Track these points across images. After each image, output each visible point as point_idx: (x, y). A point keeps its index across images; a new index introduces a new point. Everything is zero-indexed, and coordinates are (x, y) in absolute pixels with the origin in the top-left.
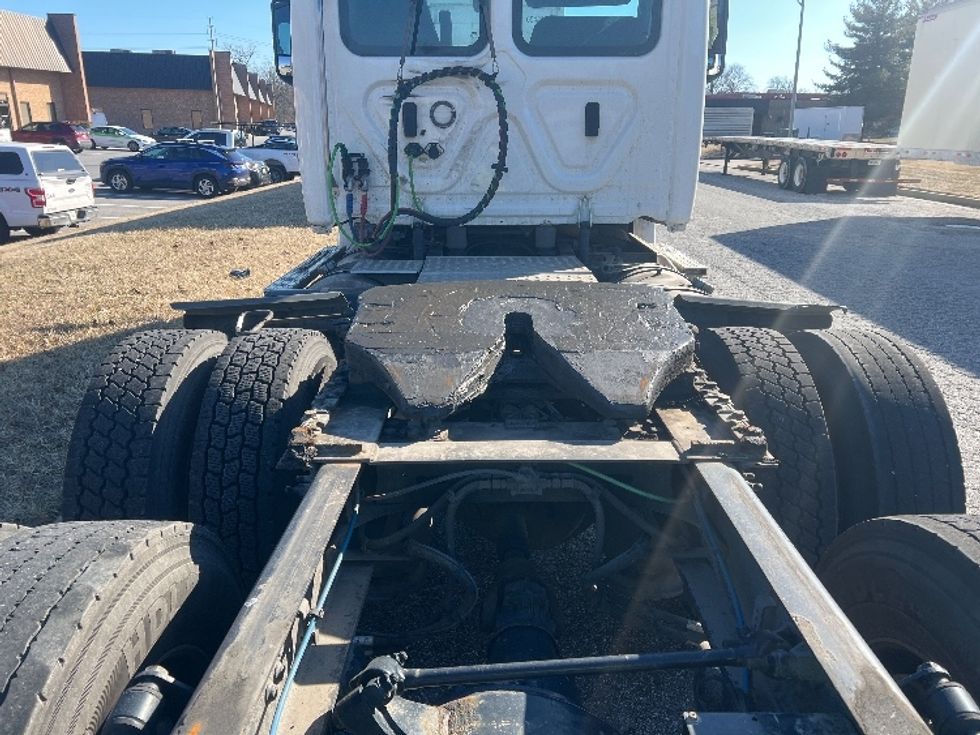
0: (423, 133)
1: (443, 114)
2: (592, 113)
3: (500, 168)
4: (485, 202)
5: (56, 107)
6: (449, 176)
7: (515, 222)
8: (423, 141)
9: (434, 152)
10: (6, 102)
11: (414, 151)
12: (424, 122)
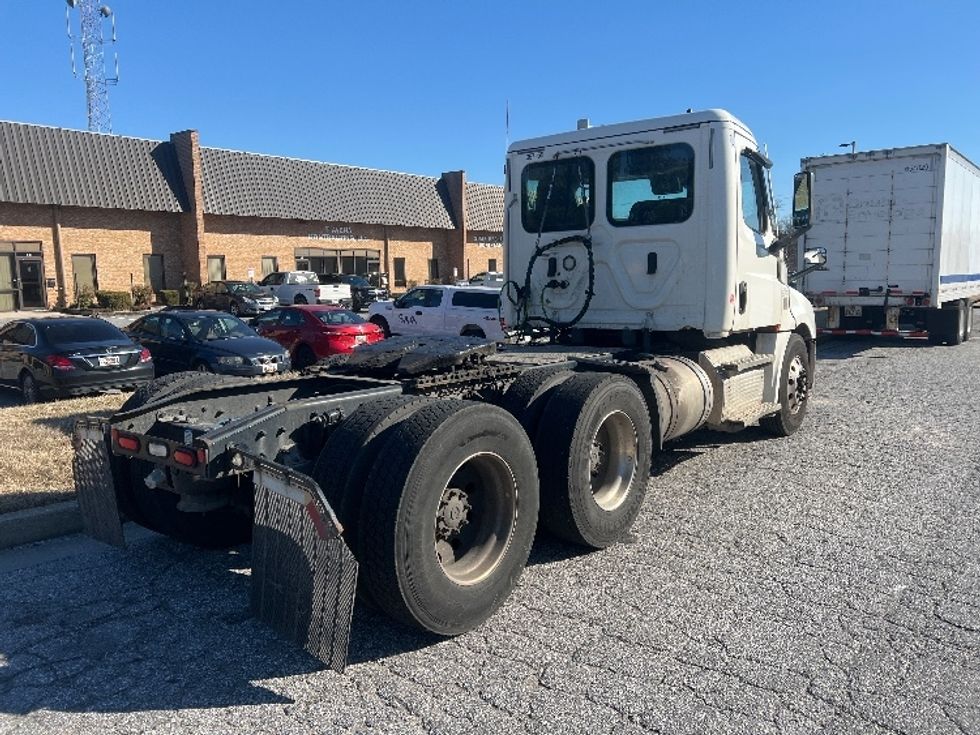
0: (559, 274)
1: (569, 263)
2: (652, 259)
3: (590, 294)
4: (582, 314)
5: (440, 266)
6: (571, 299)
7: (607, 327)
8: (559, 279)
9: (564, 285)
10: (378, 259)
11: (553, 284)
12: (560, 267)
